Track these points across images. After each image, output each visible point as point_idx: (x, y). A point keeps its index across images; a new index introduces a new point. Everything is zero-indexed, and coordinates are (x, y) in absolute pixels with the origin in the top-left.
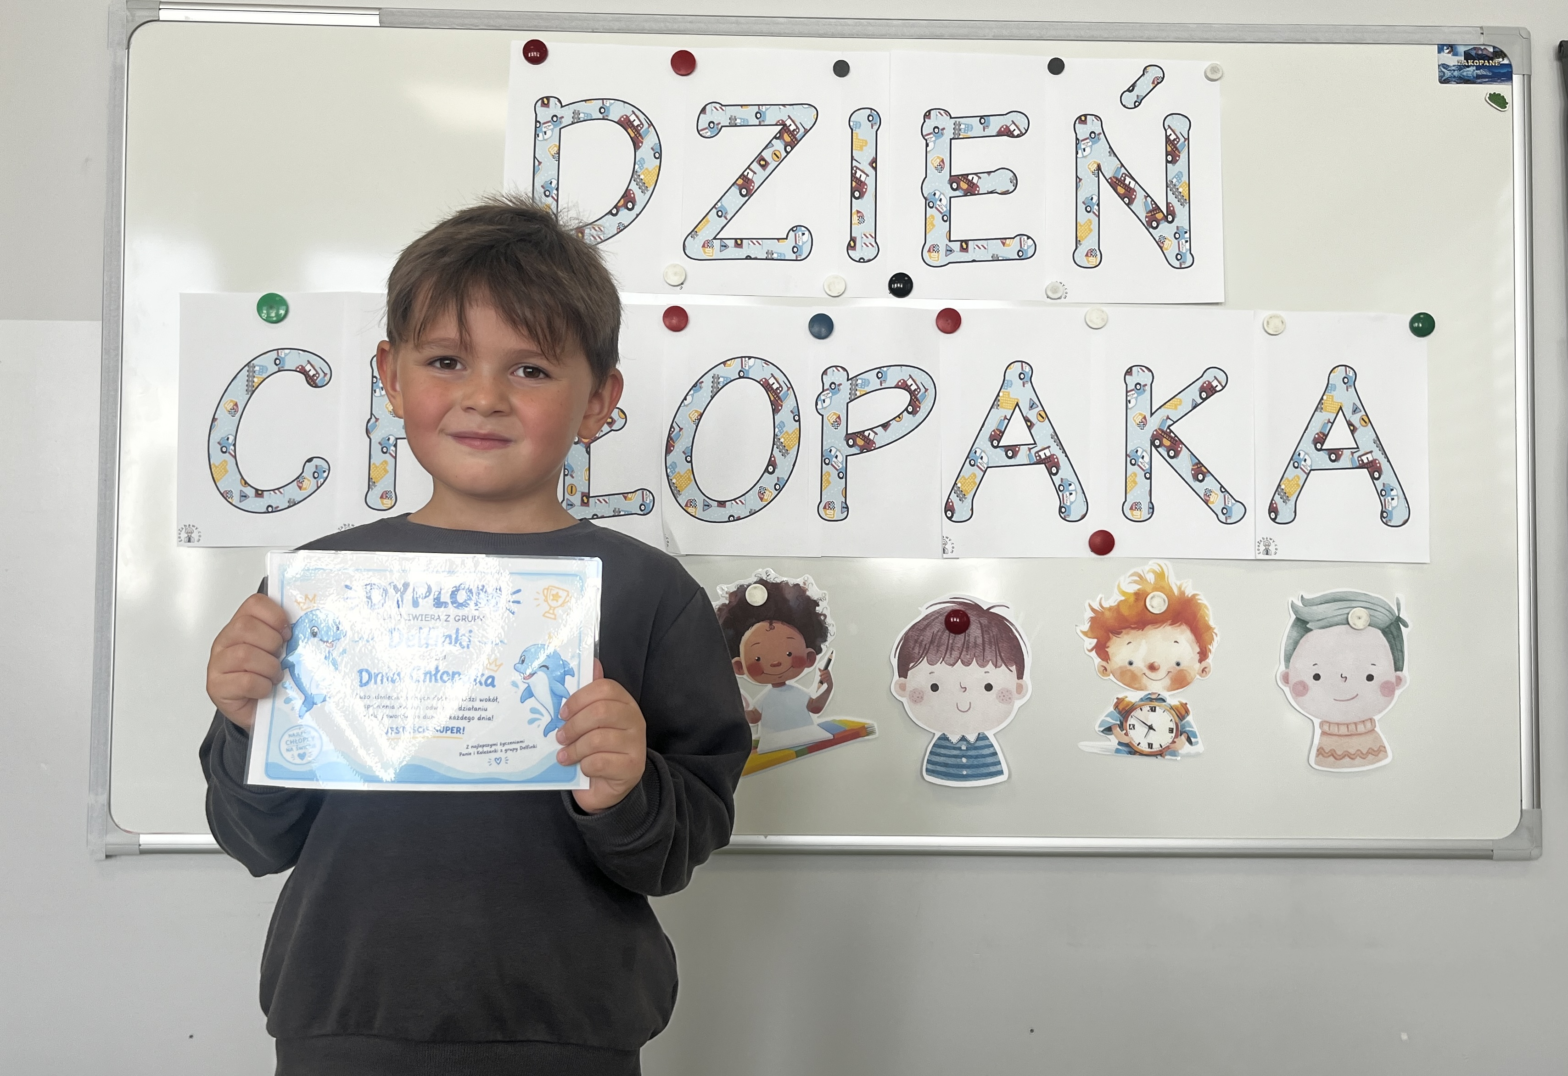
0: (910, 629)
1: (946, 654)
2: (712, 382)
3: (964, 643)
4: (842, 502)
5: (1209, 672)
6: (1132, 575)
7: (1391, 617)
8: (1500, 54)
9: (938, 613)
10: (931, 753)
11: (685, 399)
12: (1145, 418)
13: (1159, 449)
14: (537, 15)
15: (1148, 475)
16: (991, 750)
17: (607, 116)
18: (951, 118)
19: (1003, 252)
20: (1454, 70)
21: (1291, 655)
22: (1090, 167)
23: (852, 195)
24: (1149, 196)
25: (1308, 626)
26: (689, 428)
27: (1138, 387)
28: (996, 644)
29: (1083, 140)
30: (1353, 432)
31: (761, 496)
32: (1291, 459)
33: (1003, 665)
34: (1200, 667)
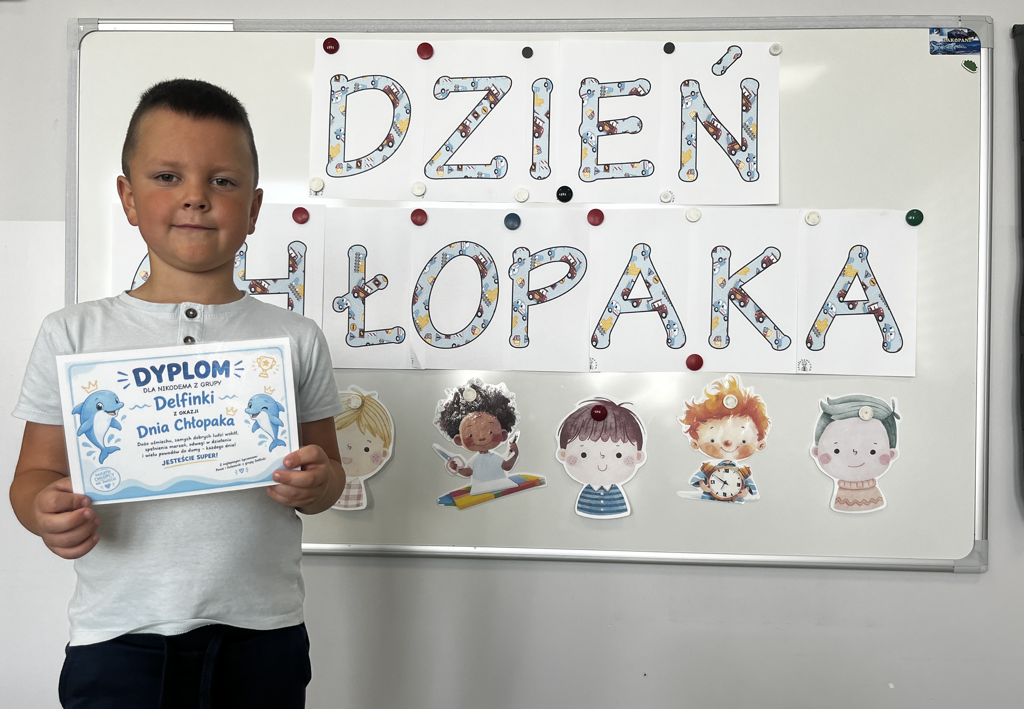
0: (568, 417)
1: (591, 434)
2: (442, 258)
3: (603, 426)
4: (525, 335)
5: (765, 447)
6: (714, 384)
7: (888, 412)
8: (972, 34)
9: (587, 407)
10: (581, 496)
11: (425, 269)
12: (724, 280)
13: (733, 301)
14: (333, 21)
15: (726, 318)
16: (620, 495)
17: (376, 86)
18: (599, 84)
19: (632, 171)
20: (941, 46)
21: (820, 437)
22: (691, 114)
23: (534, 135)
24: (730, 133)
25: (831, 418)
26: (427, 287)
27: (721, 260)
28: (624, 428)
29: (686, 97)
30: (865, 290)
31: (473, 330)
32: (823, 308)
33: (629, 441)
34: (759, 444)
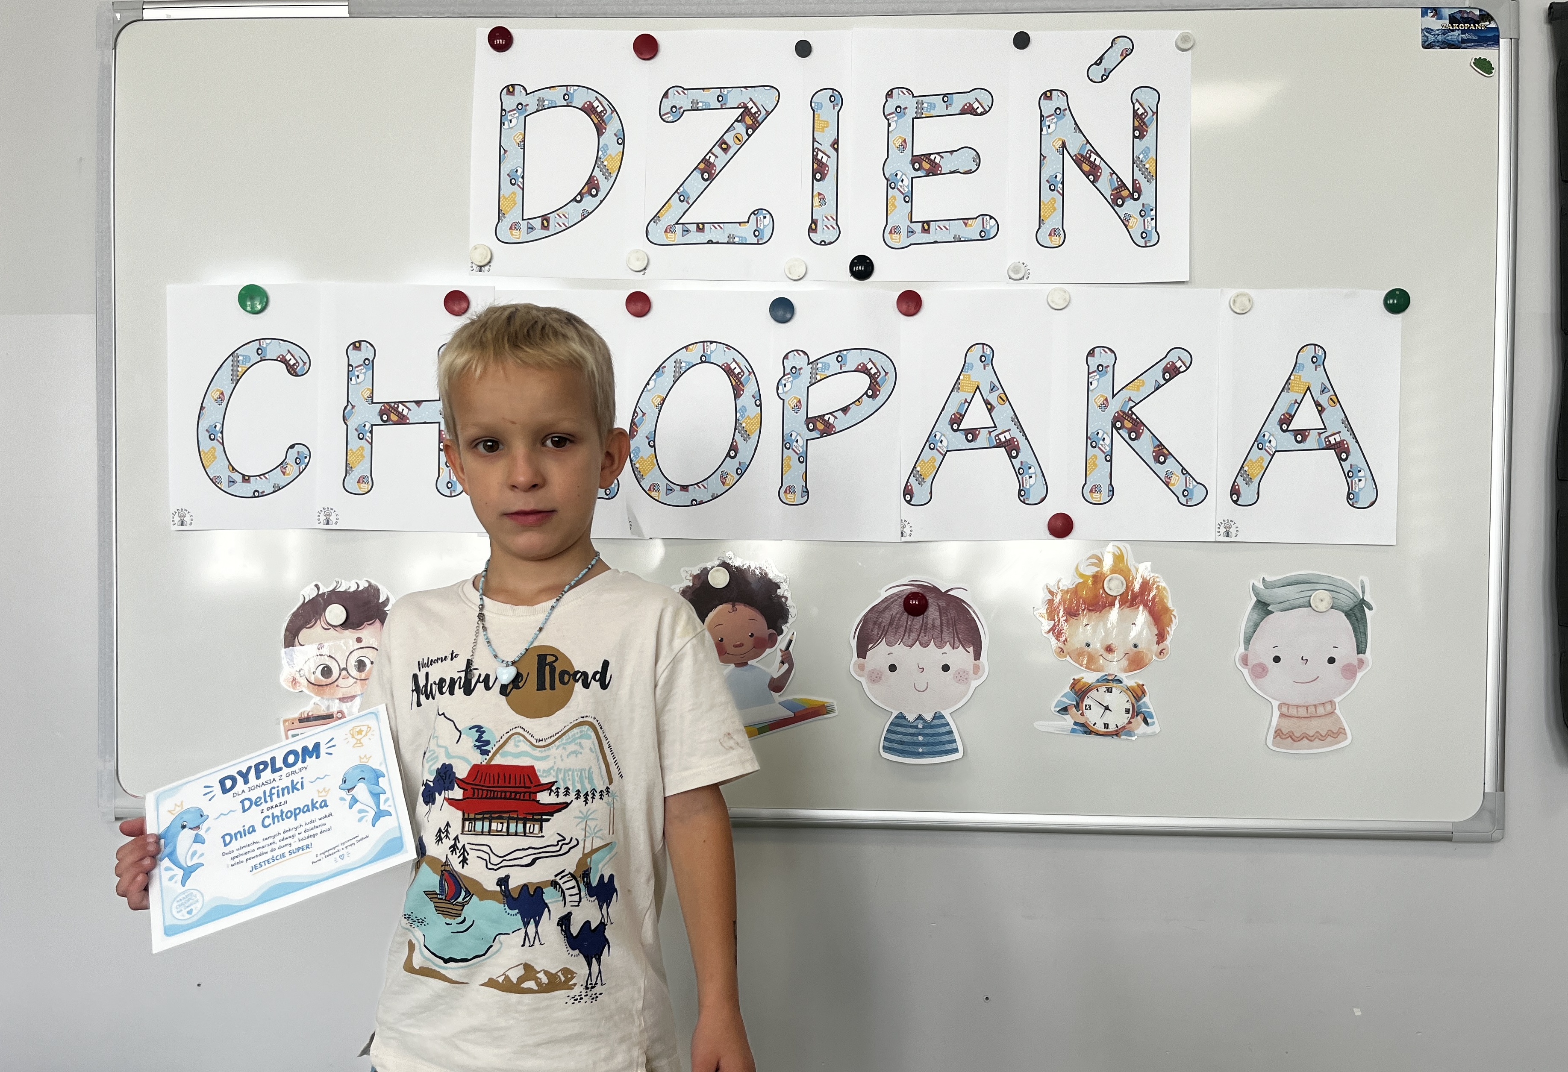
0: (869, 611)
1: (904, 635)
2: (675, 367)
3: (922, 624)
4: (802, 485)
5: (1167, 653)
6: (1090, 557)
7: (1355, 600)
8: (1486, 17)
9: (897, 595)
10: (888, 730)
11: (648, 384)
12: (1106, 399)
15: (1108, 458)
16: (947, 728)
17: (571, 102)
18: (914, 96)
19: (965, 232)
20: (1438, 35)
21: (1251, 637)
23: (814, 177)
24: (1114, 173)
25: (1268, 608)
26: (651, 412)
28: (954, 625)
29: (1047, 117)
30: (1320, 412)
31: (723, 479)
32: (1256, 440)
33: (961, 646)
34: (1158, 648)
